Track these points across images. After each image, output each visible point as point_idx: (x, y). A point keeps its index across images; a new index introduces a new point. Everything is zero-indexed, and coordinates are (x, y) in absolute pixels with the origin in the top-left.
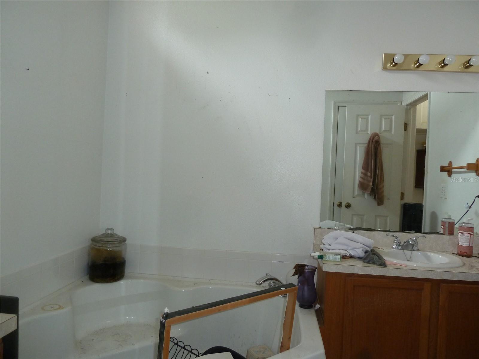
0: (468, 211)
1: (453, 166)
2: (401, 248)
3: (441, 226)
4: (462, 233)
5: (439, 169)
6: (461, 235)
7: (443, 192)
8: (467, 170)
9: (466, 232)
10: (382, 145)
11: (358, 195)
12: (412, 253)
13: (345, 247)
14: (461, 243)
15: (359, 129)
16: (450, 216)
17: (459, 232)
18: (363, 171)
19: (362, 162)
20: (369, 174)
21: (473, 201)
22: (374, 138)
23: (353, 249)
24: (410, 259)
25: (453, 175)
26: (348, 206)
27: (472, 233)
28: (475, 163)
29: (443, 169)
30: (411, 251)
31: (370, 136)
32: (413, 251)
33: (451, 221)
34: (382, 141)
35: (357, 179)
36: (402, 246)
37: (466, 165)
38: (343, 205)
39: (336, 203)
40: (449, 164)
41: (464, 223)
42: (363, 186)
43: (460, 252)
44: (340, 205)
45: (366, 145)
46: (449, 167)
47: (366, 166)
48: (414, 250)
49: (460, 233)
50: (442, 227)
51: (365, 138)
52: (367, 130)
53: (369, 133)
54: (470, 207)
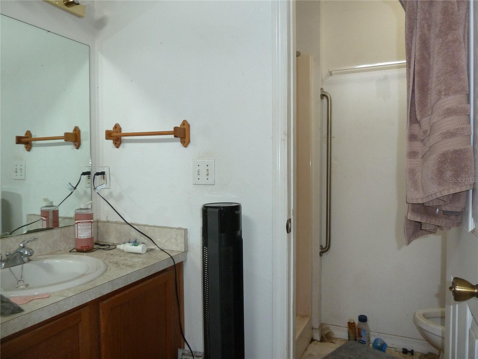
0: (72, 192)
1: (33, 137)
2: (5, 265)
3: (42, 218)
4: (82, 222)
5: (14, 140)
6: (80, 226)
7: (19, 171)
8: (66, 141)
9: (87, 221)
12: (22, 268)
14: (81, 236)
16: (52, 202)
17: (77, 222)
21: (79, 180)
24: (21, 278)
25: (34, 149)
27: (92, 220)
28: (72, 132)
29: (19, 140)
30: (22, 265)
32: (25, 265)
33: (53, 208)
36: (6, 262)
37: (63, 135)
40: (26, 134)
41: (81, 209)
43: (82, 247)
46: (27, 137)
48: (24, 263)
49: (79, 223)
50: (44, 218)
54: (75, 188)
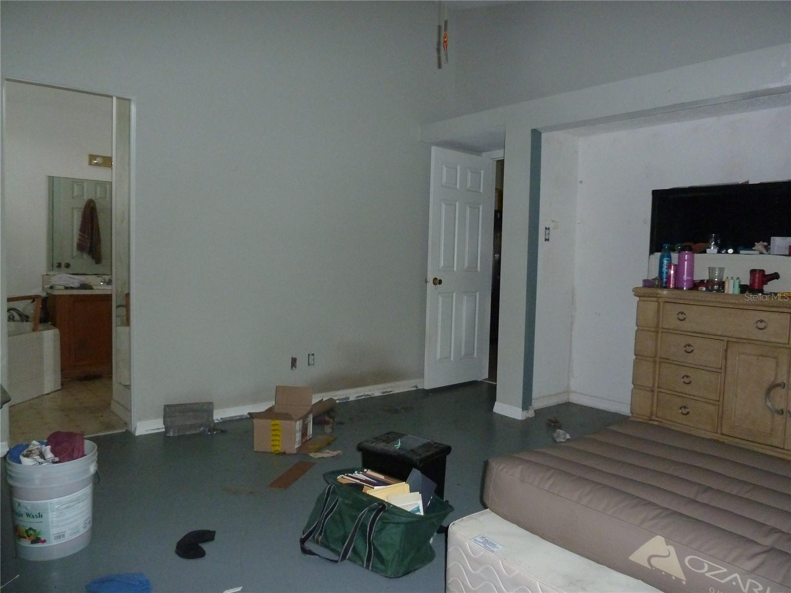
10: (98, 211)
11: (76, 256)
13: (67, 283)
15: (75, 194)
18: (81, 234)
19: (80, 224)
20: (86, 236)
22: (89, 204)
23: (72, 283)
26: (68, 266)
31: (86, 202)
34: (98, 207)
35: (76, 240)
36: (107, 283)
38: (63, 265)
39: (56, 264)
42: (81, 248)
44: (59, 265)
45: (82, 210)
47: (83, 229)
51: (82, 204)
52: (83, 195)
53: (85, 198)
